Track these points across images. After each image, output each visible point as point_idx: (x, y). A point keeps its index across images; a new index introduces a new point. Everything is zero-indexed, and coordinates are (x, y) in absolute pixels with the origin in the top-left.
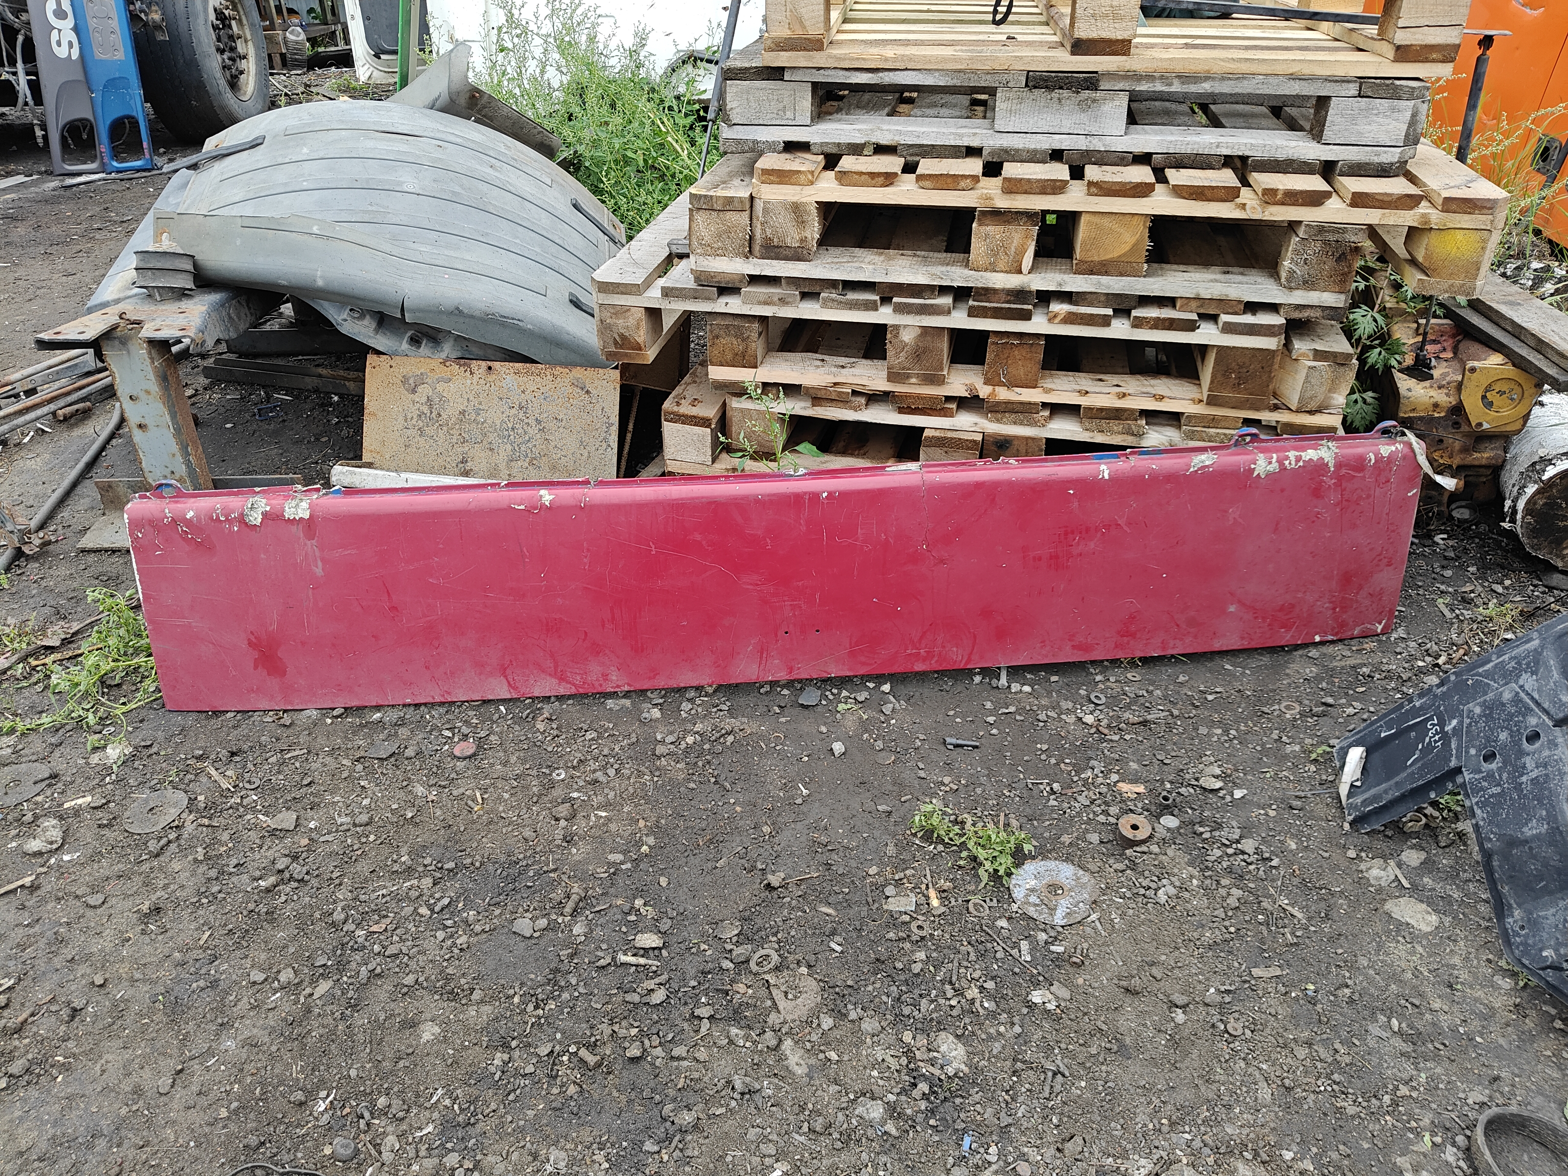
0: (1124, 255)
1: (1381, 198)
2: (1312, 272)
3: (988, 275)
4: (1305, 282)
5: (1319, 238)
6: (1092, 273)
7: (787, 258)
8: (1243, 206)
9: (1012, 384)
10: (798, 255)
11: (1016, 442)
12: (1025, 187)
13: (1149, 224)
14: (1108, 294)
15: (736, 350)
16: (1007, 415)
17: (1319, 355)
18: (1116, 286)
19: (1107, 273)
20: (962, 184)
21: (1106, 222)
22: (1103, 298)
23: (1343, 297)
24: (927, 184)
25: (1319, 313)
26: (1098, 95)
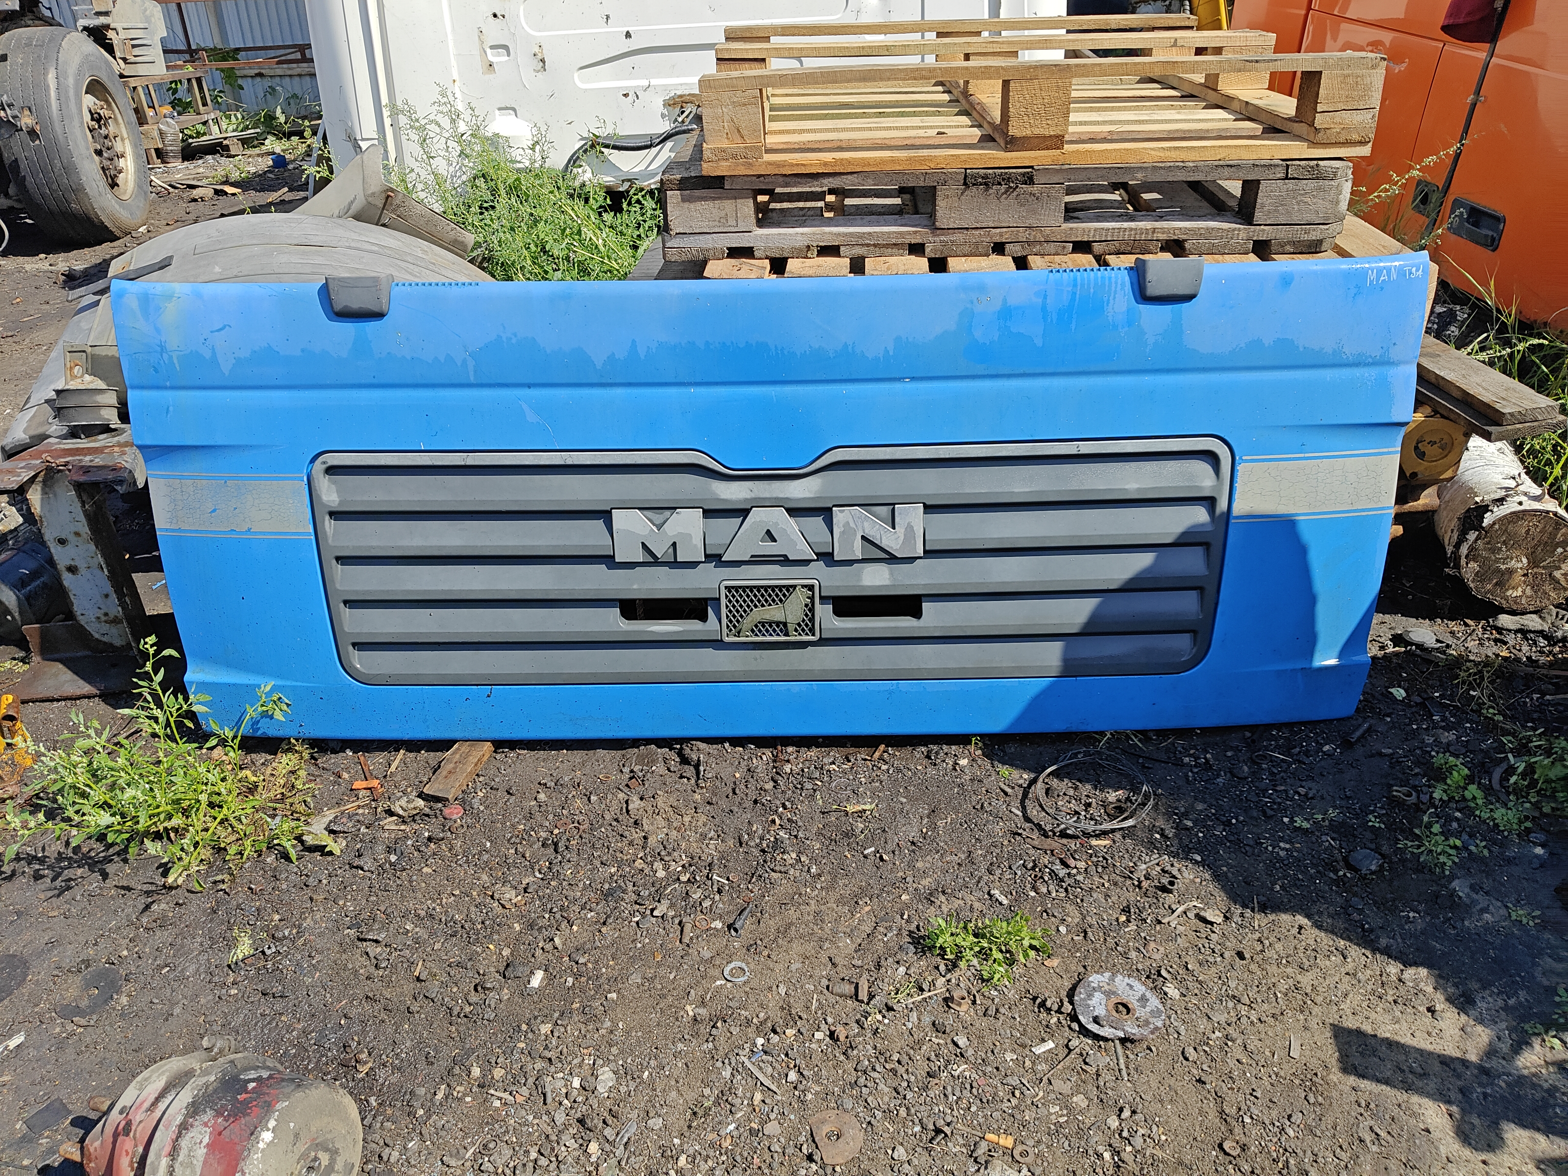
26: (1035, 189)
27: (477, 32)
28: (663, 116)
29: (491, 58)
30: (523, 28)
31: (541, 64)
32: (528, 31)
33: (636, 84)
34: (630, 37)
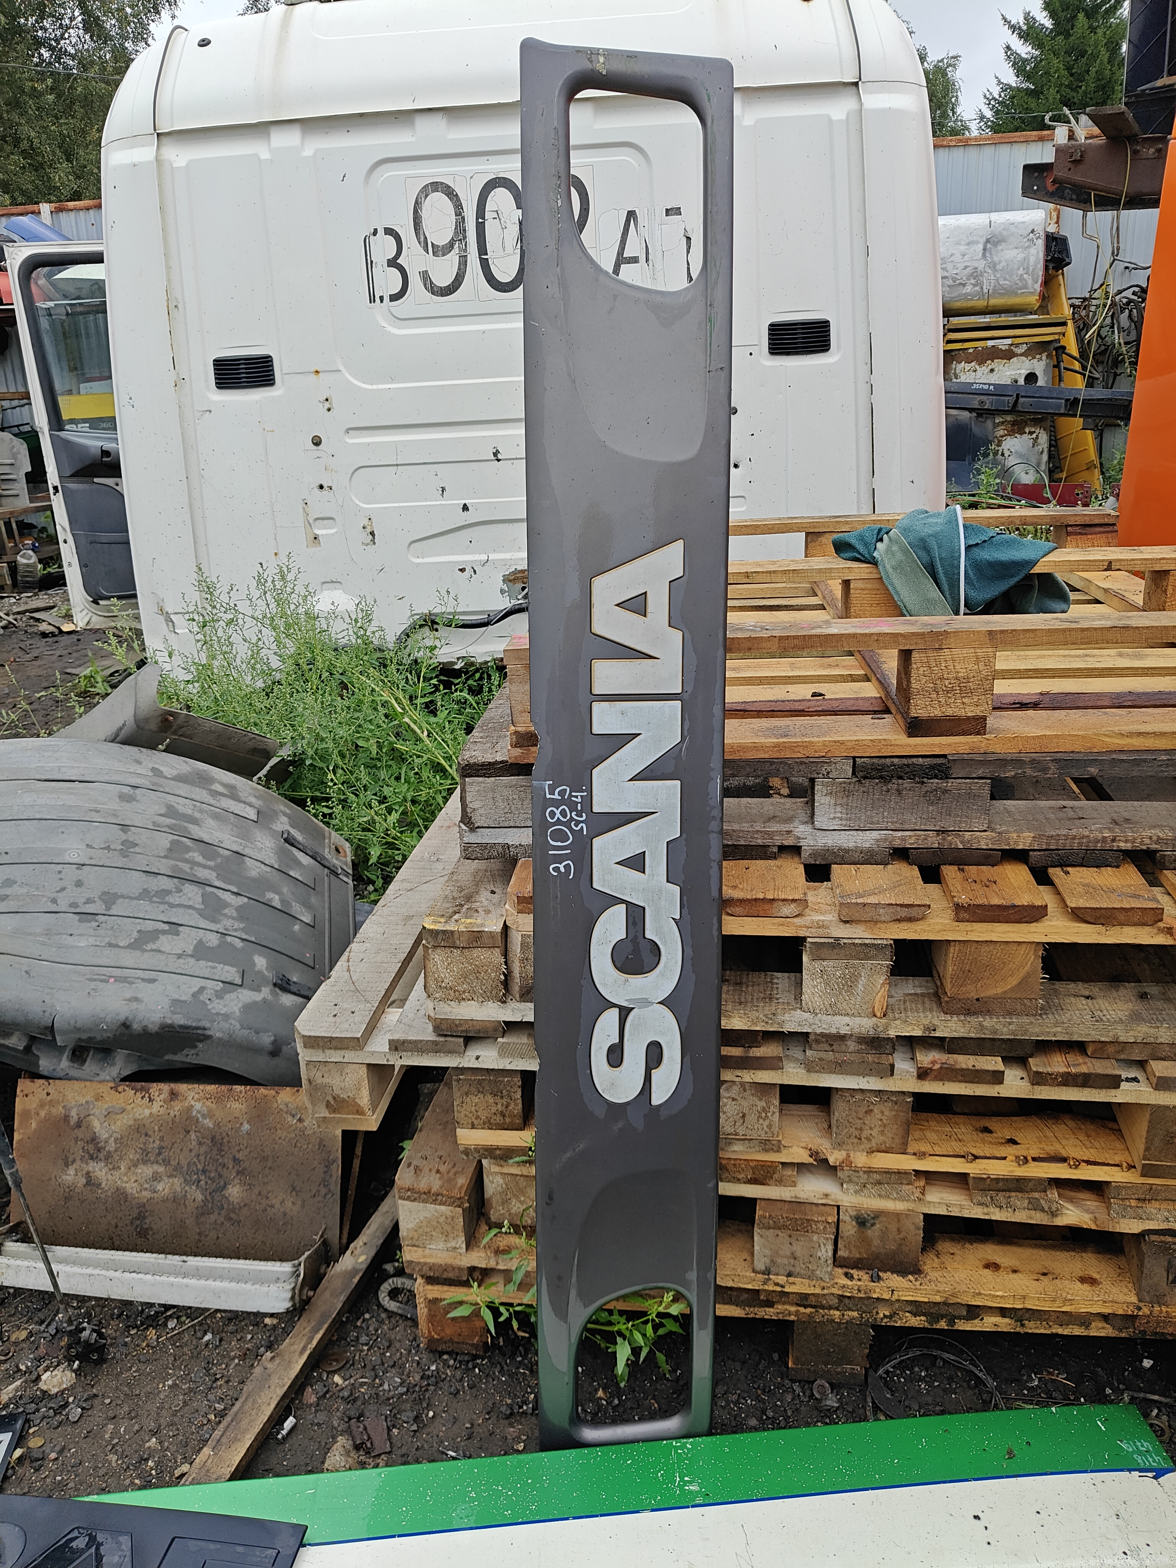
0: (1012, 990)
3: (829, 1018)
6: (969, 1012)
8: (1169, 930)
11: (881, 1219)
12: (871, 914)
13: (1041, 953)
14: (994, 1040)
15: (493, 1109)
16: (869, 1186)
18: (1003, 1029)
19: (989, 1013)
20: (786, 911)
21: (982, 952)
22: (987, 1045)
24: (738, 911)
26: (950, 784)
27: (302, 504)
28: (502, 592)
29: (317, 532)
30: (352, 500)
31: (371, 537)
32: (357, 502)
33: (474, 559)
34: (468, 509)
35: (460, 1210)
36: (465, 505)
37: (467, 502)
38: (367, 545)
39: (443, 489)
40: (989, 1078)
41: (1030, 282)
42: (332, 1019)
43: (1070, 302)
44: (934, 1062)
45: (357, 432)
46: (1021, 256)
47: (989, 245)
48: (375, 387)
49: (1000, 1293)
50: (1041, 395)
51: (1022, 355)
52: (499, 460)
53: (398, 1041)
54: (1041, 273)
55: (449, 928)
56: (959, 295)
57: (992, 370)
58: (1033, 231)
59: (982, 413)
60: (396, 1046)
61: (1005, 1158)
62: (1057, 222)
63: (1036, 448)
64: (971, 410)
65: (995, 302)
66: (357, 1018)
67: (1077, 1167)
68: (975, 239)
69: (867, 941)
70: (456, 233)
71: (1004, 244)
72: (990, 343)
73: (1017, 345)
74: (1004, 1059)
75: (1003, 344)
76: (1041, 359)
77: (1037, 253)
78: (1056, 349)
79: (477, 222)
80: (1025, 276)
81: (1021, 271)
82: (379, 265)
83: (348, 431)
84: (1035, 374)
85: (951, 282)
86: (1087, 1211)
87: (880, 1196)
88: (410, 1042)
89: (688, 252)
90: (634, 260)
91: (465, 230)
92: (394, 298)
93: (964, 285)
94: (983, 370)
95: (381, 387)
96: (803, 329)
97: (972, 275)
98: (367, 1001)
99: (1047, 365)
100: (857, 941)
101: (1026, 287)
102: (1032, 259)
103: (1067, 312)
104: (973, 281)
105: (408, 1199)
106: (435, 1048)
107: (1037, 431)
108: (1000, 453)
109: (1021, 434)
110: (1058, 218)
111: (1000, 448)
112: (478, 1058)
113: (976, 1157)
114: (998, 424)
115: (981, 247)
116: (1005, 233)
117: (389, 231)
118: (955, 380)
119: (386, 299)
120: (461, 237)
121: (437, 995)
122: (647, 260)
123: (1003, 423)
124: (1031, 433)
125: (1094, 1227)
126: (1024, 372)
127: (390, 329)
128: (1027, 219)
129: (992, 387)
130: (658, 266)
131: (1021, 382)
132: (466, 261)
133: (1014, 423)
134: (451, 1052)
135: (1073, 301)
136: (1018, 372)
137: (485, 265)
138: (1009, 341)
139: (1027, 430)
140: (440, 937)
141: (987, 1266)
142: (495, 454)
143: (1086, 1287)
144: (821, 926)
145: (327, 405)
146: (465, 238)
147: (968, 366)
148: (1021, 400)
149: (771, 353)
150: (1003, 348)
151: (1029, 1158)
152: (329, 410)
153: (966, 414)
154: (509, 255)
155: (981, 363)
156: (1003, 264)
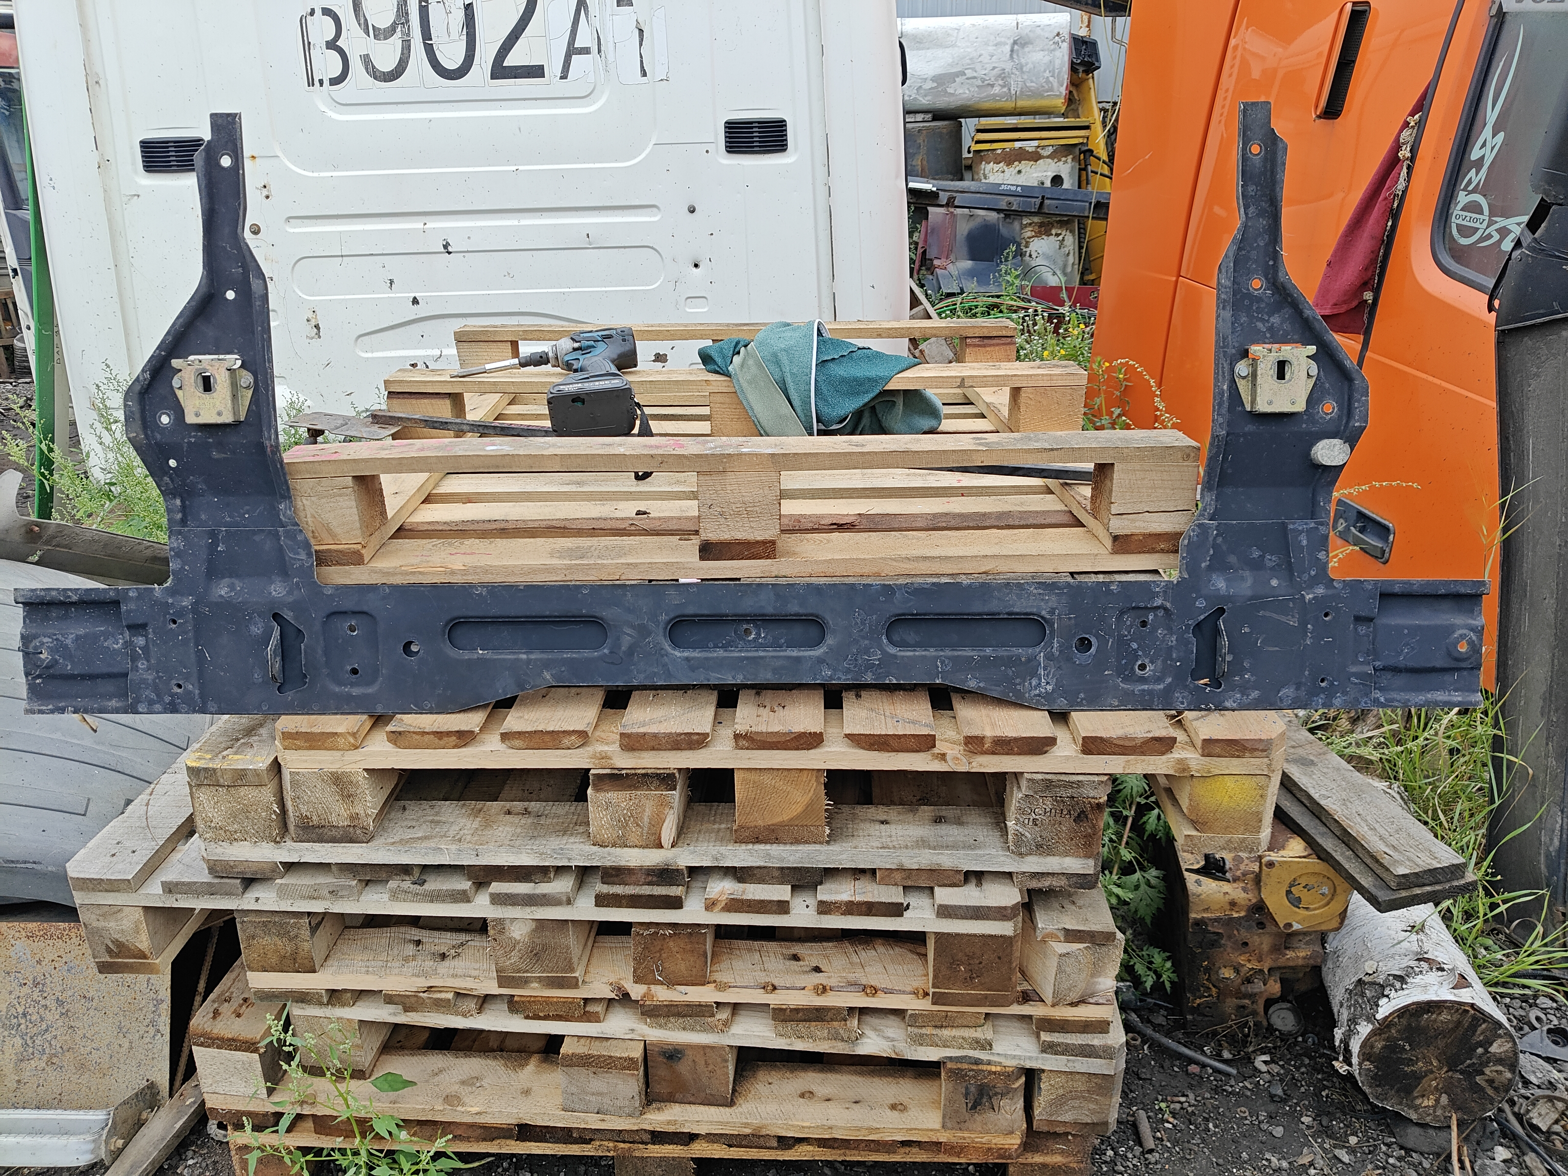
0: (797, 817)
1: (1121, 743)
2: (1044, 834)
3: (618, 851)
4: (1039, 846)
5: (1047, 794)
6: (758, 841)
7: (334, 840)
8: (943, 757)
9: (671, 982)
10: (348, 837)
11: (689, 1052)
12: (652, 744)
13: (823, 780)
14: (783, 868)
15: (283, 952)
16: (672, 1019)
17: (1072, 936)
18: (791, 858)
19: (777, 841)
20: (566, 741)
21: (766, 779)
22: (776, 873)
23: (1091, 862)
24: (517, 743)
25: (1063, 882)
30: (294, 291)
31: (315, 330)
32: (301, 294)
33: (426, 354)
34: (418, 303)
35: (256, 1056)
36: (415, 298)
37: (417, 295)
38: (312, 338)
39: (391, 282)
40: (774, 908)
41: (1055, 85)
42: (108, 859)
43: (1101, 105)
44: (722, 893)
45: (299, 221)
46: (1047, 59)
47: (1016, 47)
48: (316, 174)
49: (807, 1124)
50: (1066, 197)
51: (1048, 157)
52: (449, 253)
53: (170, 883)
54: (1066, 76)
55: (211, 766)
56: (987, 96)
57: (1019, 172)
58: (1058, 34)
59: (1009, 214)
60: (170, 888)
61: (804, 989)
62: (1088, 26)
63: (1062, 250)
64: (999, 211)
65: (1022, 103)
66: (136, 858)
67: (874, 995)
68: (1003, 40)
69: (649, 771)
70: (398, 16)
71: (1031, 46)
72: (1018, 145)
73: (1044, 147)
74: (794, 888)
75: (1030, 146)
76: (1066, 162)
77: (1062, 56)
78: (1085, 152)
79: (420, 6)
80: (1051, 79)
81: (1047, 74)
82: (318, 46)
83: (289, 219)
84: (1060, 176)
85: (979, 83)
86: (887, 1038)
87: (684, 1029)
88: (183, 884)
89: (641, 45)
90: (586, 51)
91: (407, 13)
92: (334, 82)
93: (992, 86)
94: (1011, 171)
95: (322, 174)
96: (759, 127)
97: (999, 76)
98: (153, 839)
99: (1072, 167)
100: (639, 771)
101: (1051, 90)
102: (1057, 62)
103: (1097, 116)
104: (1001, 82)
105: (202, 1045)
106: (210, 890)
107: (1064, 233)
108: (1028, 254)
109: (1048, 236)
110: (1089, 22)
111: (1028, 250)
112: (257, 899)
113: (775, 988)
114: (1026, 226)
115: (1008, 48)
116: (1031, 35)
117: (327, 12)
118: (983, 181)
119: (326, 83)
120: (403, 20)
121: (208, 836)
122: (599, 51)
123: (1030, 224)
124: (1057, 235)
125: (894, 1056)
126: (1051, 174)
127: (330, 114)
128: (1052, 22)
129: (1019, 189)
130: (611, 58)
131: (1048, 184)
132: (410, 46)
133: (1041, 225)
134: (229, 894)
135: (1104, 105)
136: (1045, 174)
137: (430, 50)
138: (1036, 143)
139: (1054, 232)
140: (202, 774)
141: (802, 1096)
142: (445, 247)
143: (896, 1114)
144: (605, 757)
145: (265, 192)
146: (408, 21)
147: (996, 167)
148: (1047, 202)
149: (728, 152)
150: (1030, 150)
151: (828, 988)
152: (267, 197)
153: (994, 215)
154: (454, 41)
155: (1009, 164)
156: (1030, 66)
